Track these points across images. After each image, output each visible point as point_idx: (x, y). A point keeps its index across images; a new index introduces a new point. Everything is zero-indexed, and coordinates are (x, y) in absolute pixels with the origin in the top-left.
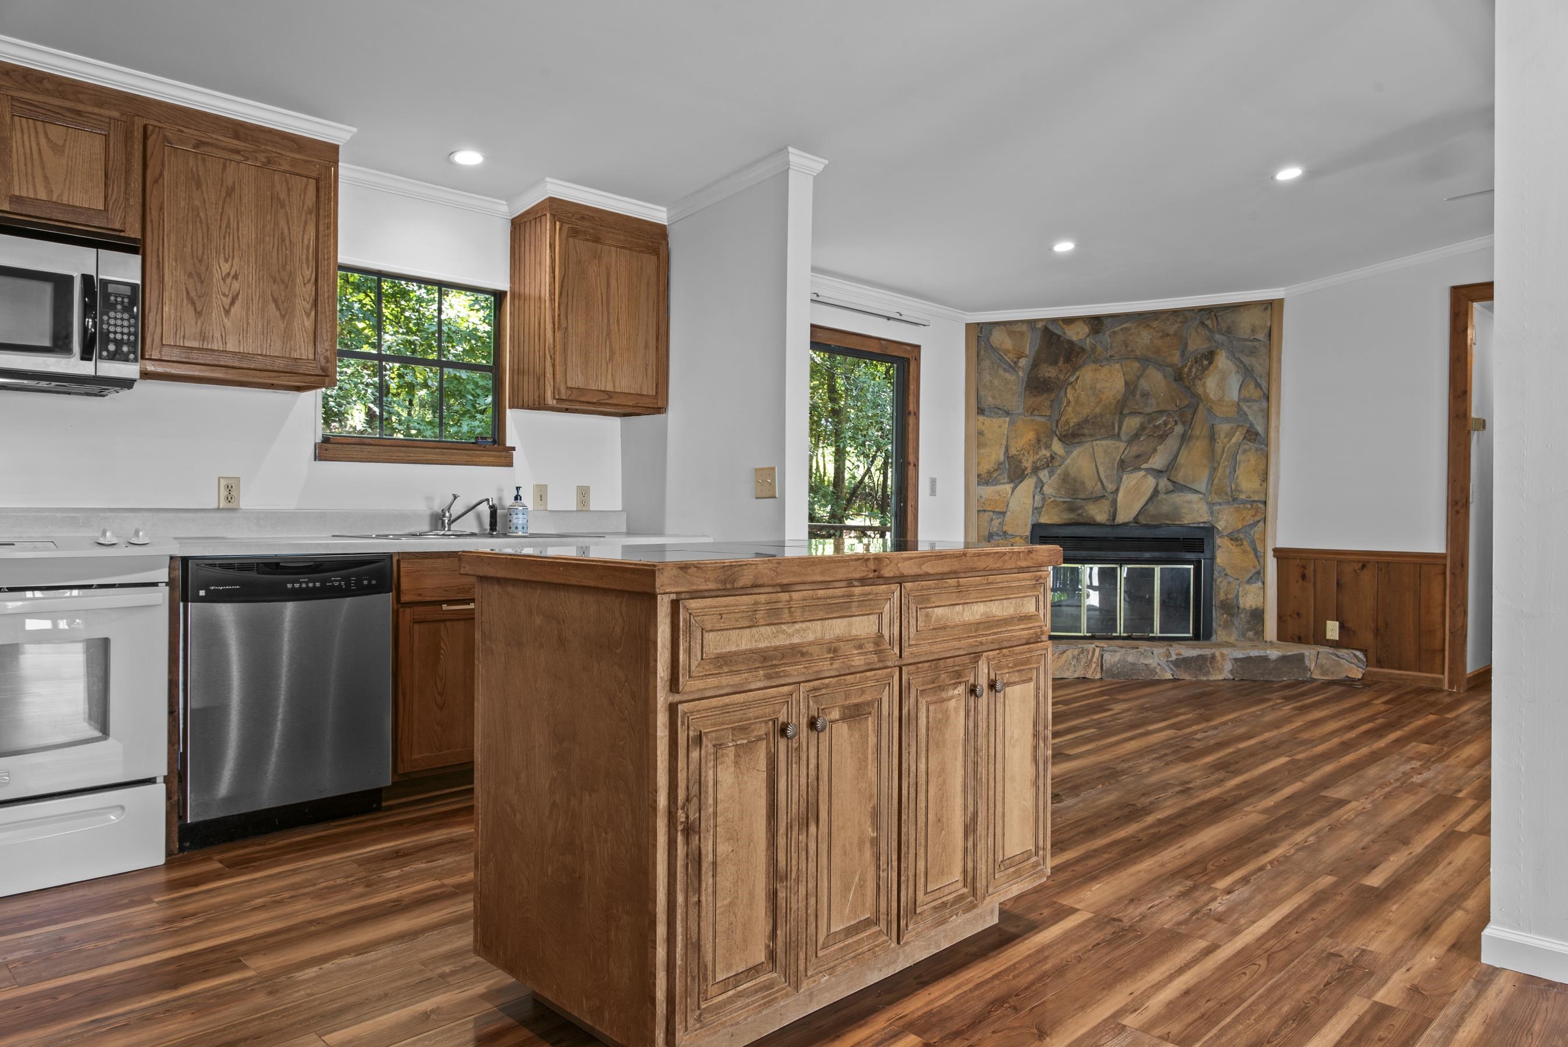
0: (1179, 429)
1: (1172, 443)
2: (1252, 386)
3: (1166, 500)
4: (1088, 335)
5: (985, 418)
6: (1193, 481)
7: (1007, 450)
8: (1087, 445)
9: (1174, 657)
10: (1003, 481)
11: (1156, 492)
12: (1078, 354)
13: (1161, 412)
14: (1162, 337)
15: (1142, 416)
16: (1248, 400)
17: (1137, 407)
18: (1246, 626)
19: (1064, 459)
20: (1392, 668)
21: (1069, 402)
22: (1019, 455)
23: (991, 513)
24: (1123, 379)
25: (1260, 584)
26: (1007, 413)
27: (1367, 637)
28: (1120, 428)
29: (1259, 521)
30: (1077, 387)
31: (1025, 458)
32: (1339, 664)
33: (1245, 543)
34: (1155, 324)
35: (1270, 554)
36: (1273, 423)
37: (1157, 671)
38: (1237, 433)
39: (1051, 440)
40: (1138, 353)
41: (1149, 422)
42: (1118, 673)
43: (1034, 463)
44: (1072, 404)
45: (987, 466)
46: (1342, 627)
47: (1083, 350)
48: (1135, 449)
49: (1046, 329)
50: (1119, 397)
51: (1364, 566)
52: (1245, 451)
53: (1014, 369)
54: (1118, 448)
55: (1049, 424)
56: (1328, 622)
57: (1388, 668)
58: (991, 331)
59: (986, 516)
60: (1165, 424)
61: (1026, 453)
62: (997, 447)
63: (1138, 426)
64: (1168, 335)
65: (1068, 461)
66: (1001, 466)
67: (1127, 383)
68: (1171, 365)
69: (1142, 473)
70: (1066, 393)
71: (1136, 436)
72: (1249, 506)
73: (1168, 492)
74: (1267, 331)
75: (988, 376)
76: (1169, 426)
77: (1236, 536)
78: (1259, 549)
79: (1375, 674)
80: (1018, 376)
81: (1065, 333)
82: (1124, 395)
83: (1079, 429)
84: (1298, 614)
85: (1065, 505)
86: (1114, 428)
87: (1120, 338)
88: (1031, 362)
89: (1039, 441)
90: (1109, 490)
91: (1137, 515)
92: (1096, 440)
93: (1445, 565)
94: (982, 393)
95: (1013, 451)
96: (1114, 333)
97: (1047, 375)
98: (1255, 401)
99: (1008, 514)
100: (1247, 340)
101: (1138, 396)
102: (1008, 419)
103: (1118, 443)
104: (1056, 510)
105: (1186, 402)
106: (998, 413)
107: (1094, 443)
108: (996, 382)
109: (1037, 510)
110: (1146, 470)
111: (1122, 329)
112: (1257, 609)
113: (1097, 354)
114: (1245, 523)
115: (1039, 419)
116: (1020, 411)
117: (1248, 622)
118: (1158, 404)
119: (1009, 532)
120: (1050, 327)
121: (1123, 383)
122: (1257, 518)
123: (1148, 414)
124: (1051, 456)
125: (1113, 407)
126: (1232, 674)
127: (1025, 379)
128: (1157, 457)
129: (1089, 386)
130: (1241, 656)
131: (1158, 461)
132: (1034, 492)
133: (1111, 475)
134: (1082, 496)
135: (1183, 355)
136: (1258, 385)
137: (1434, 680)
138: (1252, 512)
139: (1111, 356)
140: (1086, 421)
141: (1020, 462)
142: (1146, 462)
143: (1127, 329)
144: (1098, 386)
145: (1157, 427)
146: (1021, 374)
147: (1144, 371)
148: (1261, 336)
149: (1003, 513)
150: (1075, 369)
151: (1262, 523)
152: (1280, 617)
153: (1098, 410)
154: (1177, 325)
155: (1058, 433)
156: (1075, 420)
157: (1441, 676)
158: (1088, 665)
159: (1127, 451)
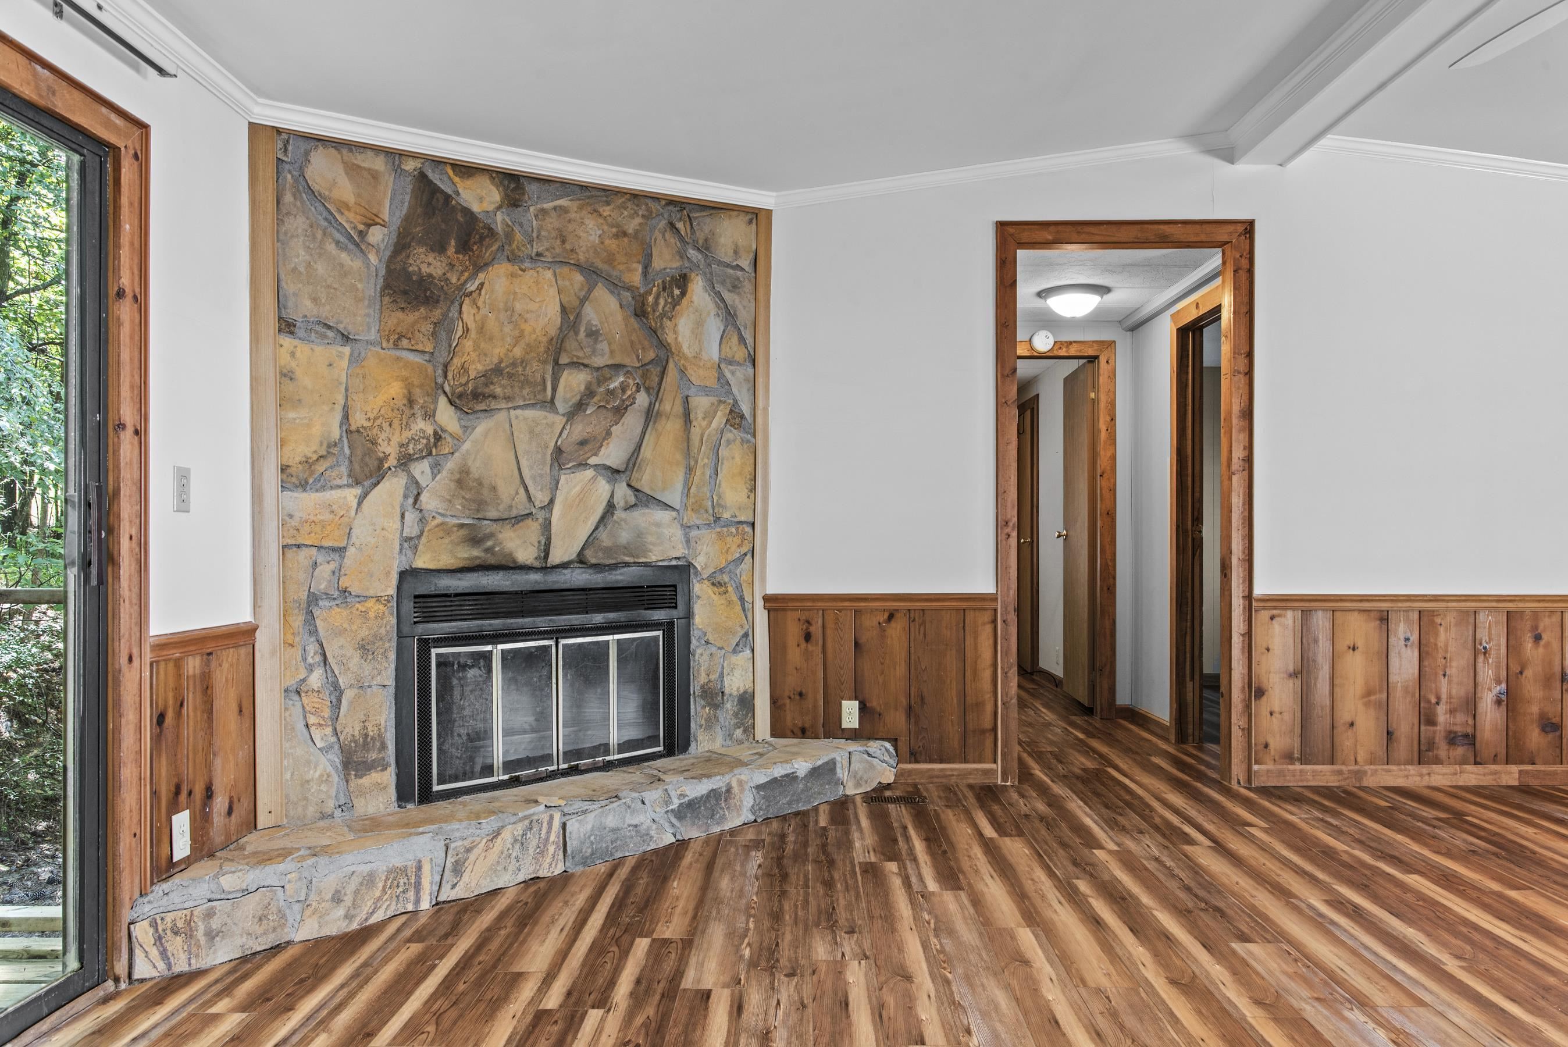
0: (642, 399)
1: (632, 421)
2: (735, 339)
3: (625, 520)
4: (499, 208)
5: (296, 342)
6: (664, 489)
7: (346, 417)
8: (501, 416)
9: (675, 803)
10: (338, 482)
11: (610, 507)
12: (482, 239)
13: (617, 367)
14: (616, 236)
15: (588, 370)
16: (730, 362)
17: (581, 354)
18: (734, 721)
19: (459, 440)
20: (931, 761)
21: (467, 330)
22: (371, 428)
23: (314, 550)
24: (558, 300)
25: (748, 652)
26: (346, 338)
27: (897, 720)
28: (554, 390)
29: (745, 554)
30: (480, 304)
31: (383, 436)
32: (872, 767)
33: (730, 589)
34: (606, 211)
35: (759, 604)
36: (760, 403)
37: (652, 833)
38: (719, 413)
39: (435, 402)
40: (582, 257)
41: (599, 383)
42: (592, 854)
43: (402, 445)
44: (473, 334)
45: (300, 450)
46: (863, 708)
47: (491, 232)
48: (579, 430)
49: (422, 177)
50: (553, 332)
51: (891, 617)
52: (729, 442)
53: (357, 245)
54: (551, 426)
55: (430, 369)
56: (844, 702)
57: (926, 762)
58: (307, 153)
59: (303, 557)
60: (623, 388)
61: (386, 426)
62: (326, 408)
63: (582, 388)
64: (625, 234)
65: (466, 446)
66: (335, 450)
67: (564, 309)
68: (629, 288)
69: (590, 473)
70: (460, 312)
71: (580, 407)
72: (734, 530)
73: (629, 508)
74: (752, 255)
75: (302, 252)
76: (629, 393)
77: (719, 578)
78: (748, 598)
79: (910, 772)
80: (368, 265)
81: (458, 194)
82: (561, 328)
83: (486, 385)
84: (801, 694)
85: (463, 532)
86: (545, 389)
87: (552, 222)
88: (394, 236)
89: (411, 402)
90: (538, 504)
91: (583, 549)
92: (515, 408)
93: (996, 610)
94: (290, 287)
95: (358, 420)
96: (543, 211)
97: (425, 269)
98: (739, 364)
99: (351, 551)
100: (728, 266)
101: (582, 334)
102: (347, 350)
103: (552, 417)
104: (446, 541)
105: (651, 355)
106: (324, 336)
107: (512, 412)
108: (320, 268)
109: (410, 543)
110: (596, 467)
111: (555, 208)
112: (745, 692)
113: (514, 246)
114: (730, 558)
115: (411, 357)
116: (373, 335)
117: (736, 715)
118: (612, 352)
119: (355, 590)
120: (433, 176)
121: (558, 308)
122: (744, 550)
123: (598, 369)
124: (436, 433)
125: (542, 349)
126: (754, 814)
127: (383, 272)
128: (611, 445)
129: (501, 305)
130: (762, 779)
131: (613, 454)
132: (402, 506)
133: (541, 476)
134: (493, 514)
135: (645, 274)
136: (742, 339)
137: (986, 772)
138: (737, 540)
139: (538, 254)
140: (498, 370)
141: (374, 442)
142: (596, 454)
143: (562, 210)
144: (518, 306)
145: (611, 393)
146: (373, 258)
147: (590, 291)
148: (745, 263)
149: (341, 551)
150: (479, 267)
151: (749, 556)
152: (775, 702)
153: (518, 352)
154: (638, 220)
155: (447, 389)
156: (480, 367)
157: (994, 766)
158: (542, 852)
159: (565, 432)
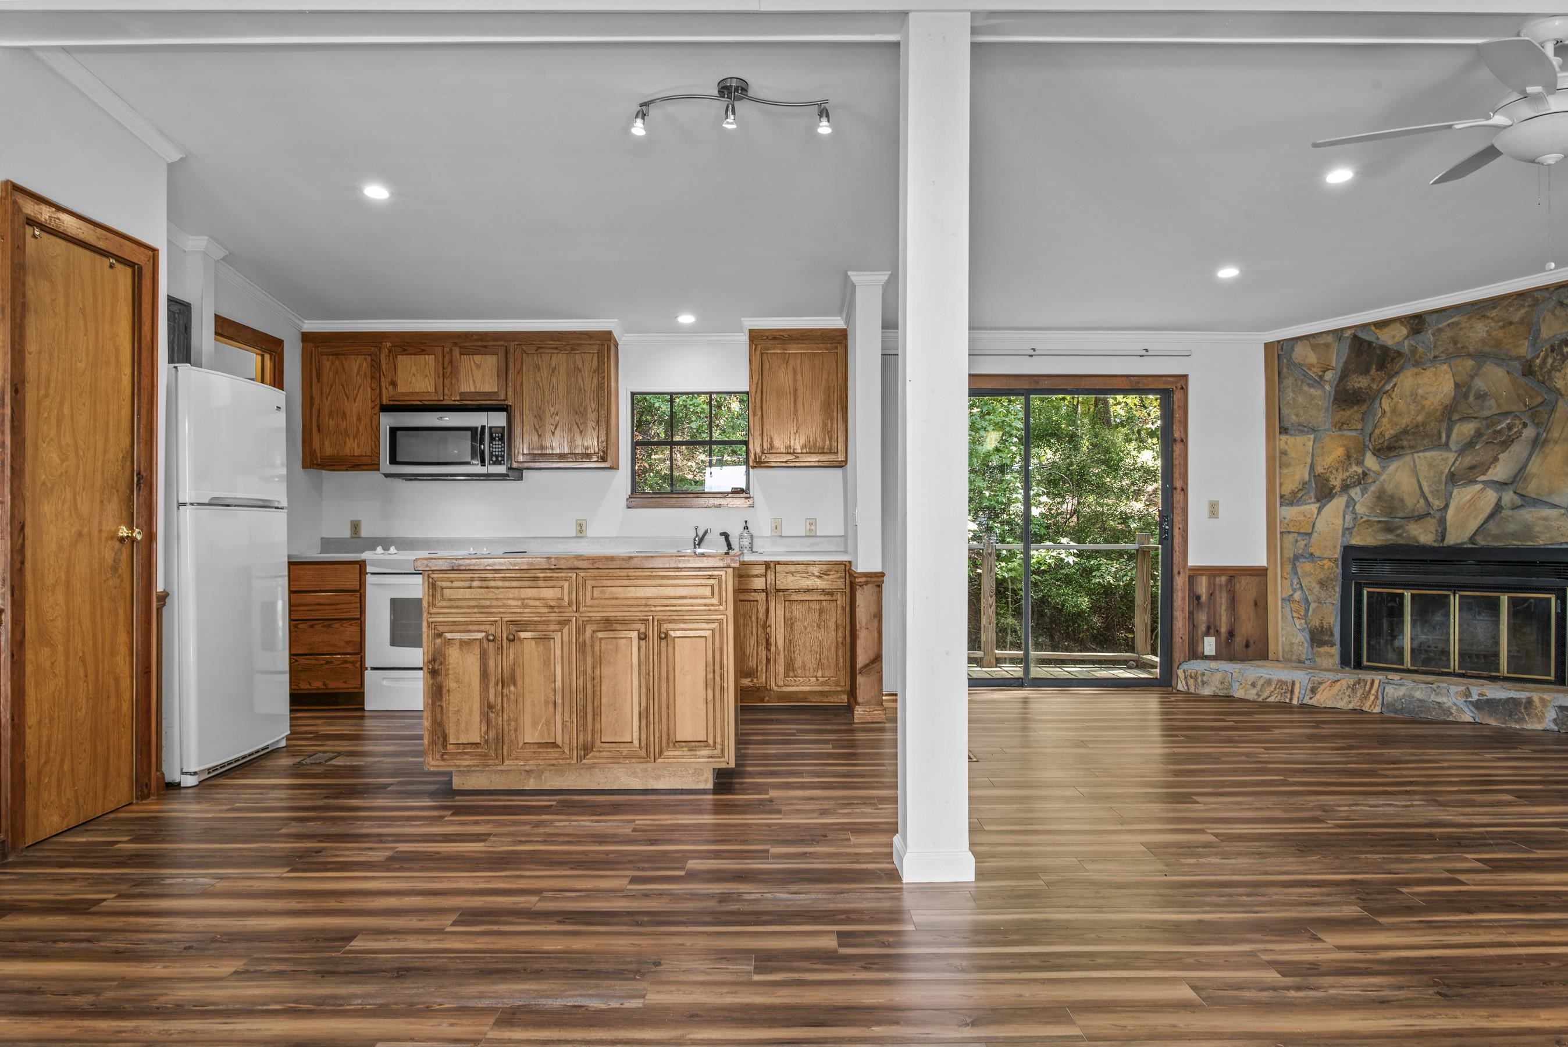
0: (1529, 433)
1: (1519, 450)
3: (1512, 517)
4: (1407, 337)
5: (1288, 437)
6: (1550, 494)
7: (1312, 467)
8: (1408, 458)
9: (1475, 697)
10: (1310, 501)
11: (1498, 507)
12: (1393, 359)
13: (1506, 414)
14: (1503, 327)
15: (1477, 420)
17: (1470, 411)
19: (1379, 474)
21: (1384, 413)
22: (1325, 473)
23: (1296, 535)
24: (1452, 381)
26: (1314, 430)
28: (1448, 437)
30: (1393, 396)
31: (1333, 476)
34: (1493, 313)
37: (1453, 711)
39: (1364, 455)
40: (1471, 349)
41: (1488, 427)
42: (1402, 709)
43: (1343, 480)
44: (1388, 414)
45: (1289, 486)
47: (1399, 354)
48: (1468, 460)
49: (1355, 337)
50: (1447, 402)
53: (1319, 383)
54: (1446, 460)
55: (1361, 438)
58: (1293, 347)
59: (1290, 538)
60: (1510, 428)
61: (1334, 471)
62: (1302, 466)
63: (1472, 432)
64: (1511, 323)
65: (1384, 477)
66: (1306, 486)
67: (1457, 385)
68: (1517, 358)
69: (1479, 487)
70: (1380, 403)
71: (1470, 445)
73: (1515, 507)
75: (1291, 394)
76: (1515, 430)
80: (1324, 391)
81: (1378, 338)
82: (1454, 398)
83: (1397, 441)
85: (1380, 525)
86: (1440, 438)
87: (1447, 334)
88: (1339, 374)
89: (1349, 457)
90: (1435, 508)
91: (1475, 534)
92: (1417, 452)
94: (1285, 411)
95: (1319, 469)
96: (1440, 330)
97: (1357, 385)
99: (1315, 535)
101: (1471, 398)
102: (1312, 437)
103: (1445, 454)
104: (1370, 530)
105: (1540, 400)
106: (1304, 431)
107: (1416, 455)
108: (1300, 399)
109: (1347, 531)
110: (1483, 482)
111: (1449, 325)
113: (1417, 357)
115: (1350, 433)
116: (1328, 426)
118: (1499, 405)
119: (1317, 554)
120: (1360, 335)
121: (1452, 385)
123: (1487, 418)
124: (1364, 472)
125: (1438, 414)
126: (1557, 725)
127: (1333, 393)
128: (1498, 468)
129: (1408, 393)
131: (1500, 472)
132: (1344, 512)
133: (1437, 491)
134: (1401, 514)
135: (1534, 344)
139: (1435, 357)
140: (1405, 432)
141: (1328, 480)
142: (1484, 474)
143: (1457, 324)
144: (1420, 391)
145: (1499, 432)
146: (1327, 387)
147: (1479, 369)
149: (1310, 535)
150: (1391, 377)
153: (1420, 419)
154: (1523, 311)
155: (1371, 447)
156: (1392, 432)
158: (1366, 696)
159: (1458, 462)
